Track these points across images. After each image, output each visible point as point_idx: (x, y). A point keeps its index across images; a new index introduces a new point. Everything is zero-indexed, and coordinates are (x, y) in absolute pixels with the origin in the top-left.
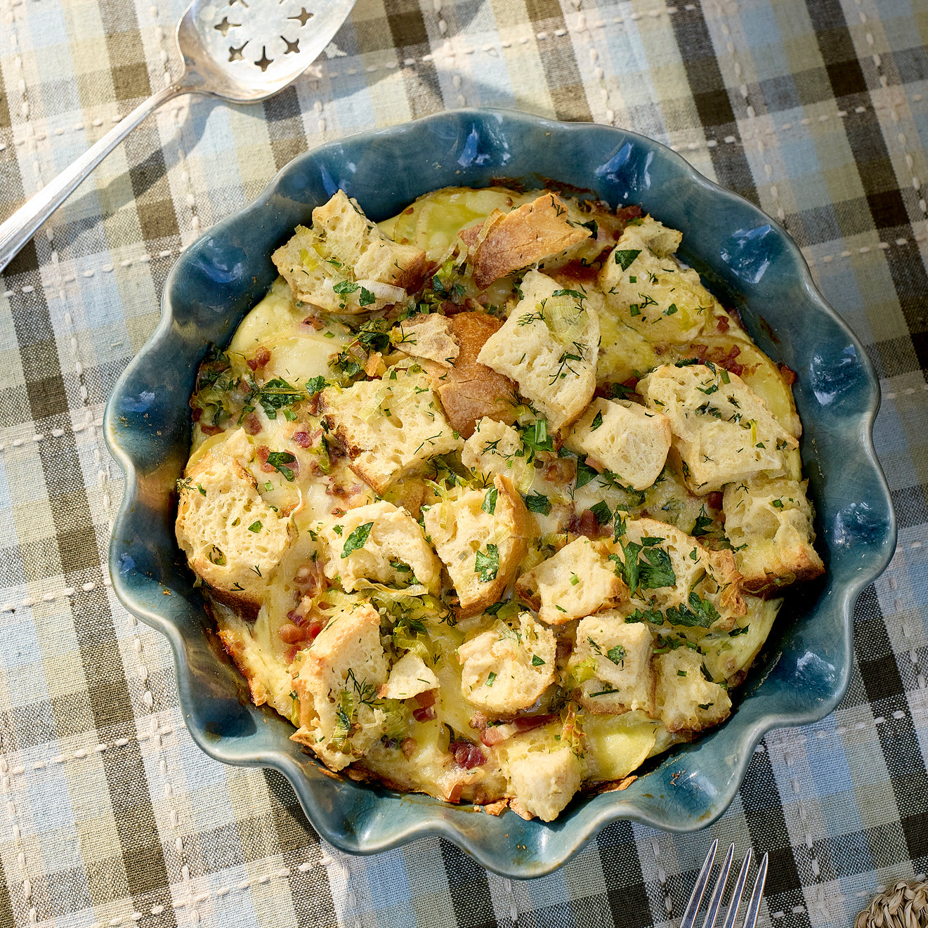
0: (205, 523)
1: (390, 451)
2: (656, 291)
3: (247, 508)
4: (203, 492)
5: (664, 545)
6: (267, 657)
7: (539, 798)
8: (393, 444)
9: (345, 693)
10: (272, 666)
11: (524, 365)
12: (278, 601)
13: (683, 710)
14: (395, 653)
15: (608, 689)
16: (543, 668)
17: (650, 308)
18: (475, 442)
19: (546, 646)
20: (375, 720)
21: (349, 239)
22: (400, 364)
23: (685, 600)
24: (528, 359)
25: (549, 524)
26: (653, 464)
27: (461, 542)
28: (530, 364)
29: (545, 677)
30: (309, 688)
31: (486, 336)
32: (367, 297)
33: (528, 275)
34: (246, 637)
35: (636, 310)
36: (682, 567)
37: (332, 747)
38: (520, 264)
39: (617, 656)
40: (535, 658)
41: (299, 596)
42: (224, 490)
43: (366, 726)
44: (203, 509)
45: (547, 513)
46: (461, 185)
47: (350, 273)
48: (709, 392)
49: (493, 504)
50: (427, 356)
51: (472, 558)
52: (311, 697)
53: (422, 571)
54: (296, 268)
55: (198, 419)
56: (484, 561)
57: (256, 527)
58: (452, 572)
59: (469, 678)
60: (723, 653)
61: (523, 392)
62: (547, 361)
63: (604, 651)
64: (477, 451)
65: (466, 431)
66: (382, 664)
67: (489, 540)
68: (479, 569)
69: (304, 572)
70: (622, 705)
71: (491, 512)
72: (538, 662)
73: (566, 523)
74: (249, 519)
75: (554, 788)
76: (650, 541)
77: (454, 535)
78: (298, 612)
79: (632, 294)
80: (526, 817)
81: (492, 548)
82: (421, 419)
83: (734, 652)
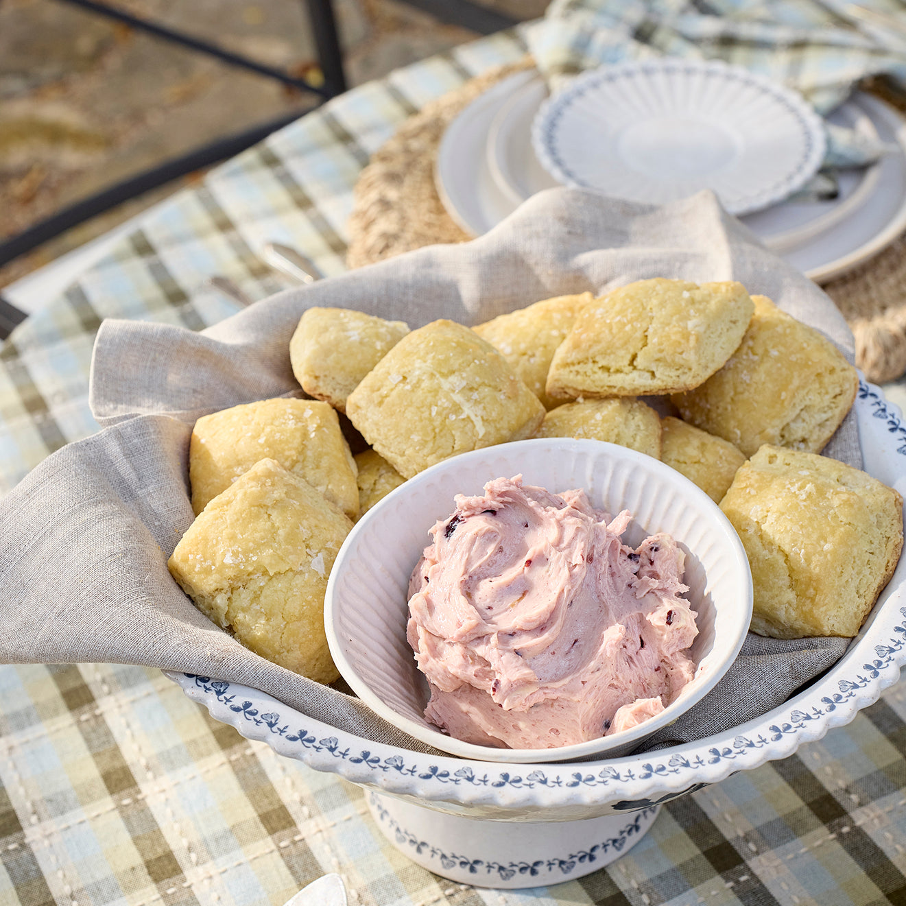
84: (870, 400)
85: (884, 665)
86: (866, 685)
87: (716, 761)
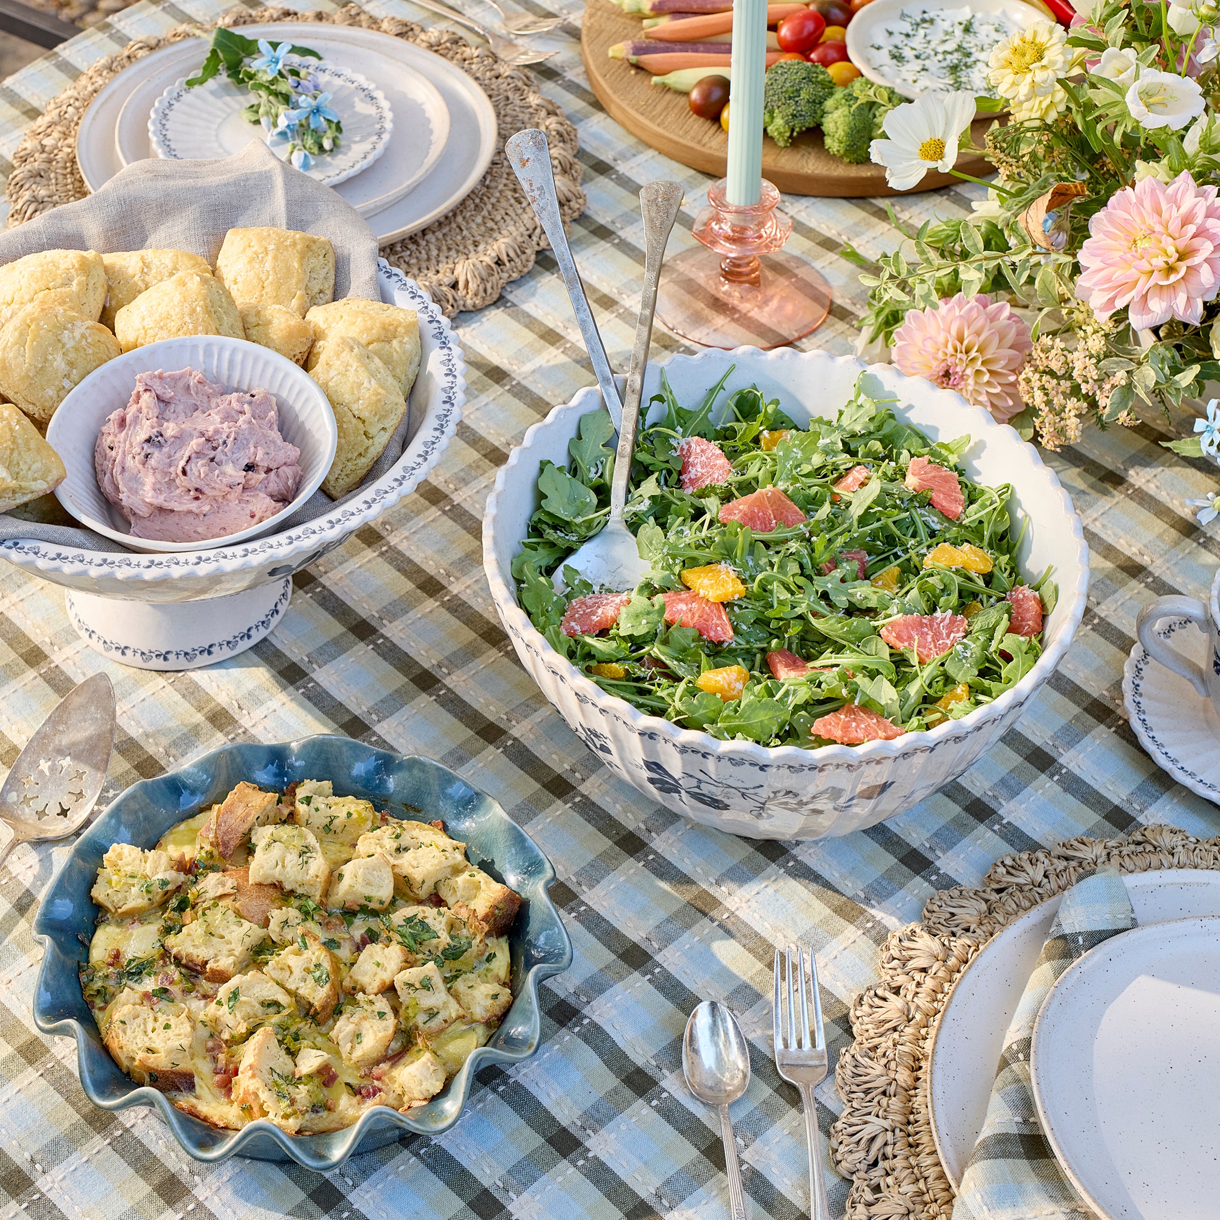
0: (135, 1038)
1: (225, 952)
2: (334, 811)
3: (156, 1020)
4: (123, 1022)
5: (420, 917)
6: (214, 1104)
7: (426, 1079)
8: (225, 949)
9: (275, 1082)
10: (220, 1108)
11: (280, 866)
12: (203, 1068)
13: (483, 1003)
14: (292, 1054)
15: (432, 1014)
16: (387, 1016)
17: (336, 822)
18: (274, 926)
19: (382, 1004)
20: (302, 1093)
21: (134, 860)
22: (205, 905)
23: (449, 940)
24: (281, 862)
25: (344, 953)
26: (387, 881)
27: (298, 972)
28: (283, 866)
29: (390, 1022)
30: (252, 1089)
31: (247, 872)
32: (164, 883)
33: (253, 832)
34: (194, 1101)
35: (328, 828)
36: (437, 924)
37: (286, 1117)
38: (244, 828)
39: (426, 985)
40: (379, 1013)
41: (215, 1059)
42: (136, 1017)
43: (298, 1097)
44: (129, 1032)
45: (339, 947)
46: (183, 820)
47: (145, 877)
48: (398, 837)
49: (305, 944)
50: (218, 894)
51: (310, 978)
52: (256, 1095)
53: (283, 999)
54: (109, 891)
55: (93, 1007)
56: (317, 974)
57: (167, 1027)
58: (301, 992)
59: (345, 1048)
60: (489, 975)
61: (288, 887)
62: (292, 859)
63: (418, 985)
64: (278, 930)
65: (266, 923)
66: (288, 1059)
67: (314, 961)
68: (317, 980)
69: (210, 1044)
70: (446, 1021)
71: (306, 948)
72: (381, 1015)
73: (354, 949)
74: (160, 1025)
75: (432, 1068)
76: (409, 920)
77: (291, 972)
78: (219, 1066)
79: (320, 820)
80: (425, 1103)
81: (318, 966)
82: (234, 928)
83: (495, 971)
84: (394, 278)
85: (430, 453)
86: (419, 467)
87: (333, 527)
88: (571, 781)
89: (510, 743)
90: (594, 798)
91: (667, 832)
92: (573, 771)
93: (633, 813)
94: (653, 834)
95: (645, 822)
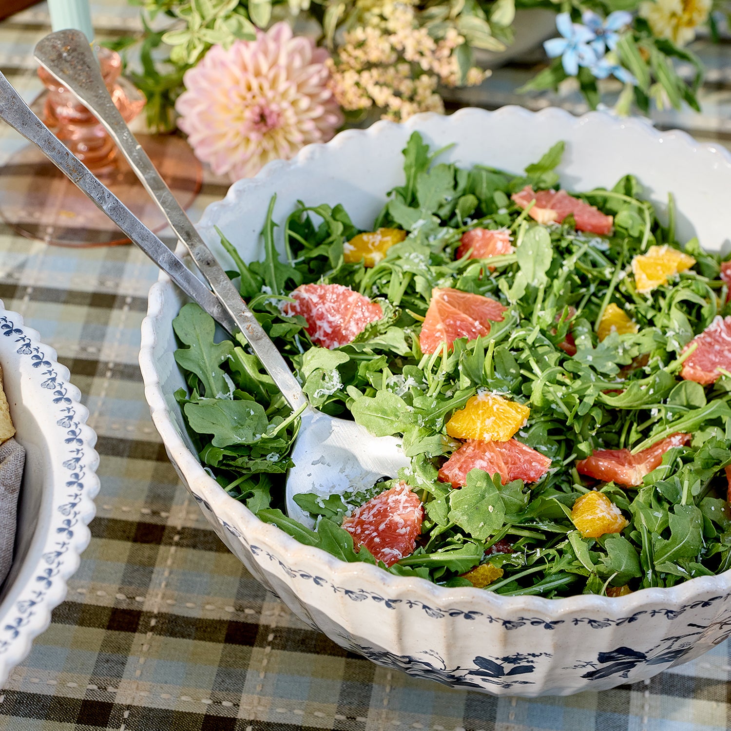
85: (81, 475)
86: (80, 499)
88: (223, 714)
89: (126, 714)
90: (264, 718)
91: (371, 709)
92: (218, 702)
93: (319, 710)
94: (359, 719)
95: (339, 712)
